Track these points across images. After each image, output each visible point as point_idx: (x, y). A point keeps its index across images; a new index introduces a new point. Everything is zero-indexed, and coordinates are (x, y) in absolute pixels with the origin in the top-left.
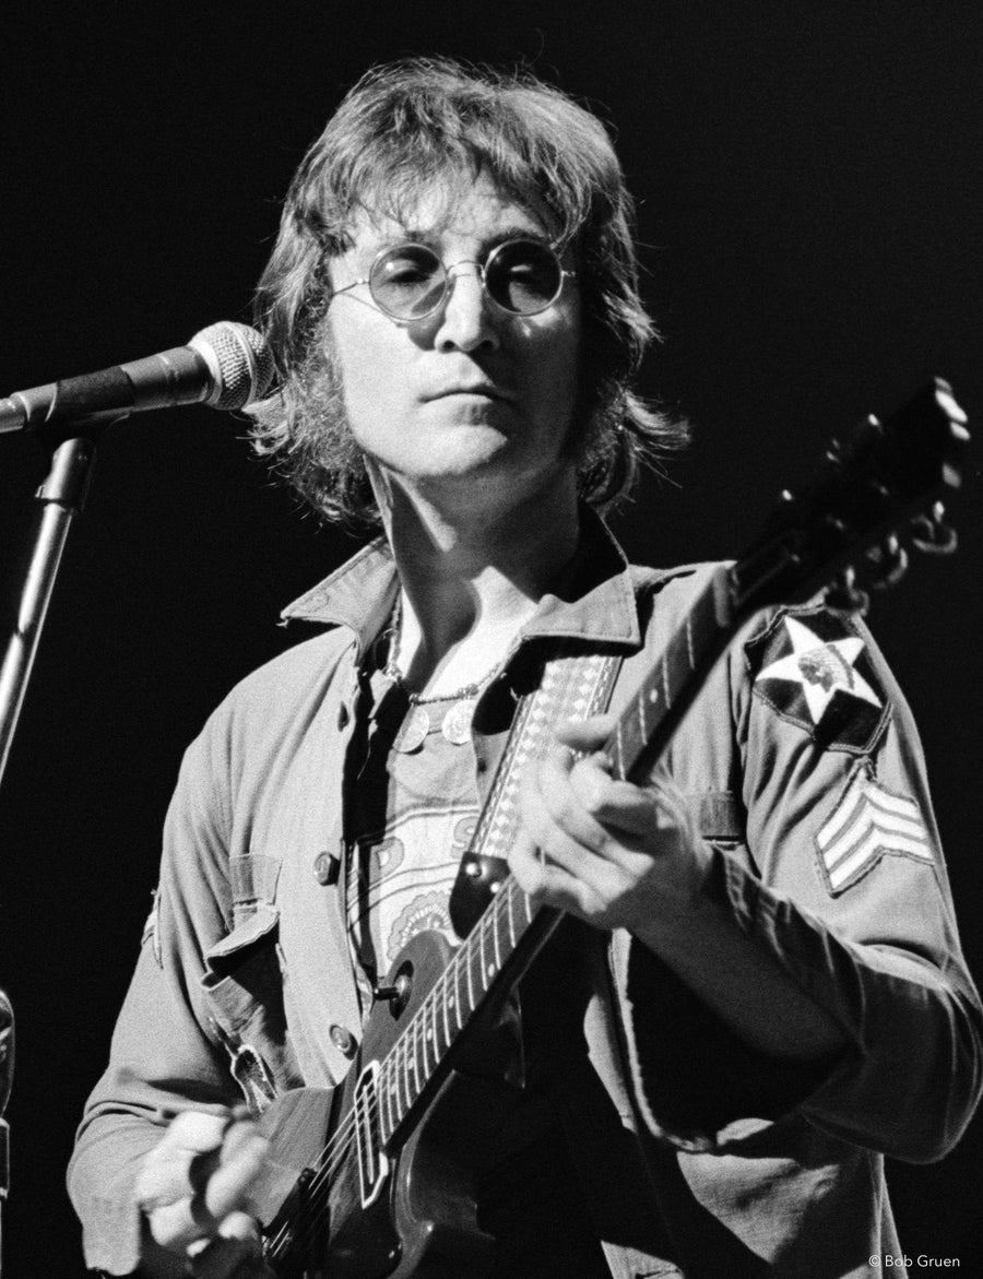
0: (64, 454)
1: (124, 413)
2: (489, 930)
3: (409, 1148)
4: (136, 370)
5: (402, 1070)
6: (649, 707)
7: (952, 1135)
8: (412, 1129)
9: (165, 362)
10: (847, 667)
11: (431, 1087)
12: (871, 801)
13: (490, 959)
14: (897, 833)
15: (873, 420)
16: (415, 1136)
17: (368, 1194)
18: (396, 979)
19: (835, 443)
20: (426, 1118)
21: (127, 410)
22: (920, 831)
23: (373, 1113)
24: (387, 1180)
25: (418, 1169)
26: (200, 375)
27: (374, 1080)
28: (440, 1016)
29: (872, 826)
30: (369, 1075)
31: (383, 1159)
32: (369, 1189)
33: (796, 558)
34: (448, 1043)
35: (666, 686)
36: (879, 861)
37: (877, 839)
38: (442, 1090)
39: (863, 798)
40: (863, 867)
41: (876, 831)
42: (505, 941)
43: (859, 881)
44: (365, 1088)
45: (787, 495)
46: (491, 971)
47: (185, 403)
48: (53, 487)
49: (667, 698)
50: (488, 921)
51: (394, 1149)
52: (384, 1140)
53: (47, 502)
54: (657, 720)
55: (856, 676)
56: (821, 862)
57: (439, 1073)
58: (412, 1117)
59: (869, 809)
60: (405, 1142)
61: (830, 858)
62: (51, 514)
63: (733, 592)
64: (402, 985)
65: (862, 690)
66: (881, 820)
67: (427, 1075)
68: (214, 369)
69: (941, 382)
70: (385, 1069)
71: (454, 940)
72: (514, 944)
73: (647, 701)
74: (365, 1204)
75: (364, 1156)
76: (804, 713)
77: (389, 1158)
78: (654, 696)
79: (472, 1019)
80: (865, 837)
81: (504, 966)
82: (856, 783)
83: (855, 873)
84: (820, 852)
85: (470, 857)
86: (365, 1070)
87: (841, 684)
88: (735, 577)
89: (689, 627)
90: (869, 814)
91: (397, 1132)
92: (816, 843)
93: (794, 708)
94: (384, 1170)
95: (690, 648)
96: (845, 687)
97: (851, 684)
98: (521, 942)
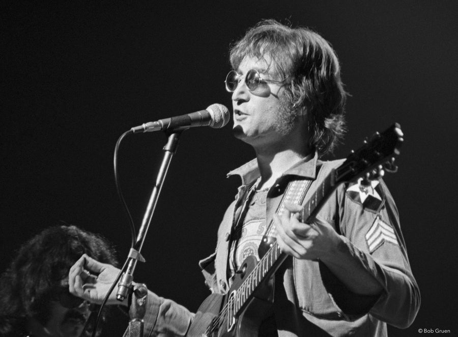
0: (171, 138)
1: (188, 127)
2: (266, 259)
3: (241, 317)
4: (192, 115)
5: (246, 288)
6: (312, 205)
7: (411, 321)
8: (242, 312)
9: (200, 114)
10: (372, 189)
11: (248, 301)
12: (381, 226)
13: (265, 268)
14: (388, 236)
15: (378, 133)
16: (243, 314)
17: (229, 328)
18: (243, 268)
19: (367, 138)
20: (246, 309)
21: (189, 126)
22: (394, 236)
23: (233, 305)
24: (234, 325)
25: (243, 323)
26: (209, 118)
27: (234, 296)
28: (252, 281)
29: (381, 233)
30: (233, 294)
31: (234, 319)
32: (230, 327)
33: (353, 169)
34: (253, 290)
35: (316, 200)
36: (383, 243)
37: (383, 236)
38: (251, 302)
39: (378, 225)
40: (378, 245)
41: (382, 234)
42: (269, 264)
43: (377, 249)
44: (232, 298)
45: (353, 151)
46: (265, 271)
47: (205, 125)
48: (168, 147)
49: (316, 204)
50: (266, 257)
51: (237, 316)
52: (235, 314)
53: (166, 151)
54: (313, 209)
55: (375, 191)
56: (367, 243)
57: (250, 297)
58: (242, 308)
59: (380, 228)
60: (240, 314)
61: (369, 242)
62: (167, 154)
63: (336, 176)
64: (244, 270)
65: (376, 195)
66: (384, 231)
67: (247, 298)
68: (213, 117)
69: (397, 124)
70: (237, 293)
71: (258, 259)
72: (272, 265)
73: (311, 203)
74: (229, 330)
75: (229, 317)
76: (359, 200)
77: (236, 319)
78: (313, 202)
79: (259, 284)
80: (379, 236)
81: (269, 271)
82: (377, 221)
83: (376, 246)
84: (367, 241)
85: (265, 237)
86: (232, 292)
87: (370, 193)
88: (337, 173)
89: (324, 184)
90: (380, 229)
91: (238, 312)
92: (365, 238)
93: (356, 199)
94: (234, 322)
95: (323, 190)
96: (371, 194)
97: (373, 193)
98: (274, 265)
